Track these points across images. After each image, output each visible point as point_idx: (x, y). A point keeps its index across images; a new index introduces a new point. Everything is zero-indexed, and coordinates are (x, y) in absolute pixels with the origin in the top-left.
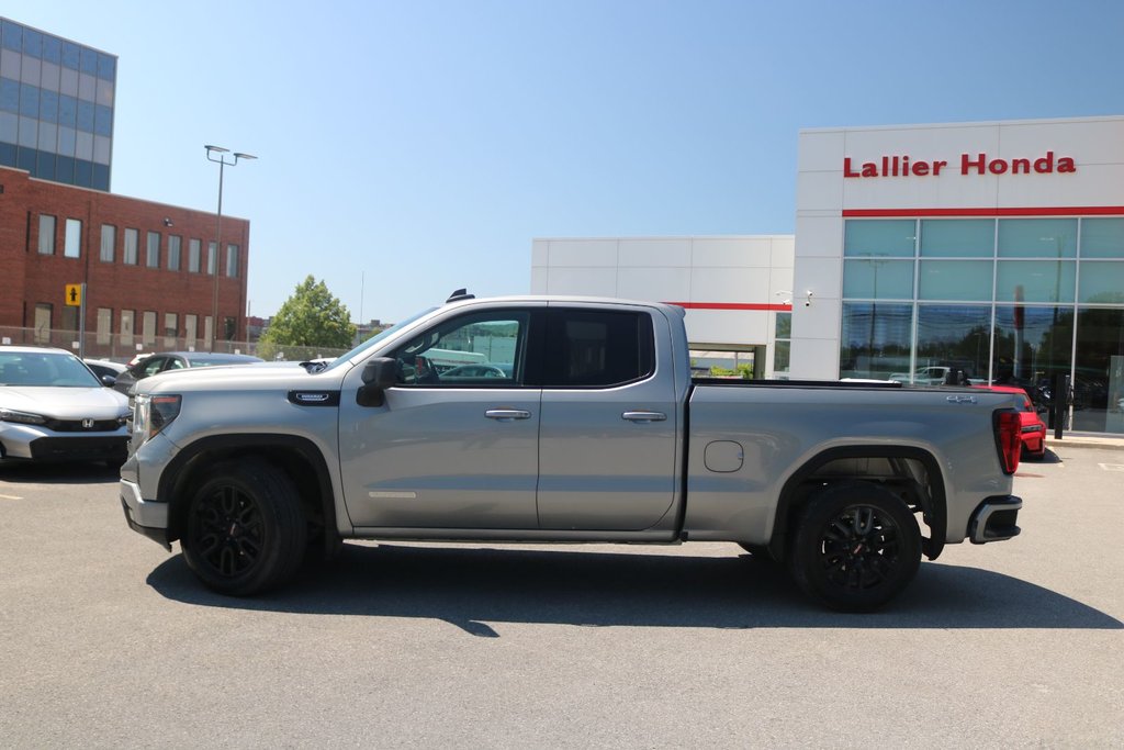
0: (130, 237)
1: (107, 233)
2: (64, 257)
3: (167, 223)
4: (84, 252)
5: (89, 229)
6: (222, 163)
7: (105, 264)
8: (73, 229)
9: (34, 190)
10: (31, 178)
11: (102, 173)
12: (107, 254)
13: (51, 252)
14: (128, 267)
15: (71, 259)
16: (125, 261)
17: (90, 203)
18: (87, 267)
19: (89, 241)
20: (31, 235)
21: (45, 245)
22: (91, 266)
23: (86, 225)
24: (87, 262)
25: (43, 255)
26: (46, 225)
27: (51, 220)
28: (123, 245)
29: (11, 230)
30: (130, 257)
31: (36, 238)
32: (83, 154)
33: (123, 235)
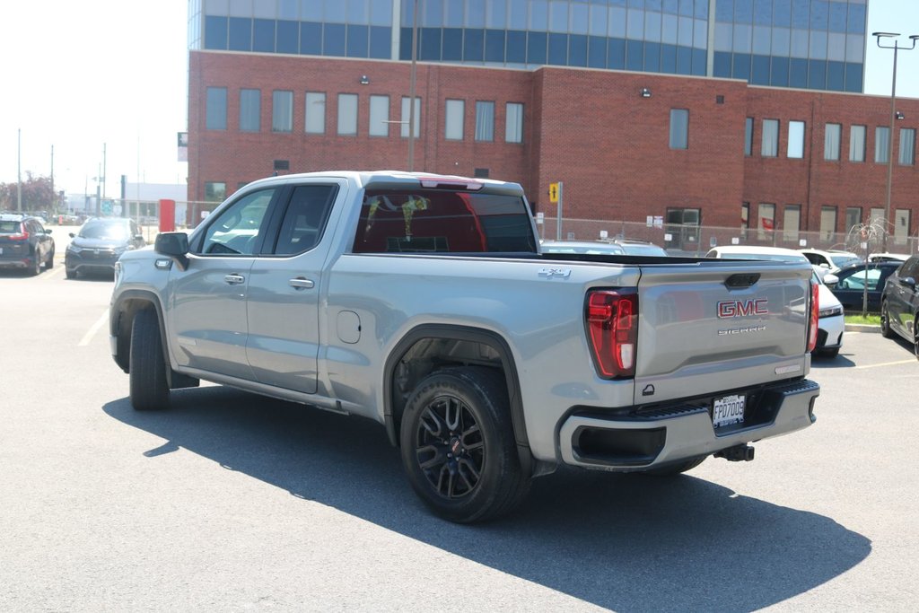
0: (857, 134)
1: (832, 132)
2: (787, 158)
3: (897, 116)
4: (807, 153)
5: (812, 129)
6: (896, 48)
7: (830, 163)
8: (796, 131)
9: (753, 97)
10: (749, 86)
11: (855, 73)
12: (831, 152)
13: (774, 154)
14: (855, 164)
15: (794, 160)
16: (851, 158)
17: (813, 103)
18: (810, 166)
19: (812, 141)
20: (756, 140)
21: (768, 149)
22: (814, 165)
23: (809, 126)
24: (810, 162)
25: (765, 158)
26: (769, 129)
27: (775, 124)
28: (849, 142)
29: (730, 137)
30: (856, 153)
31: (760, 142)
32: (836, 55)
33: (848, 132)
